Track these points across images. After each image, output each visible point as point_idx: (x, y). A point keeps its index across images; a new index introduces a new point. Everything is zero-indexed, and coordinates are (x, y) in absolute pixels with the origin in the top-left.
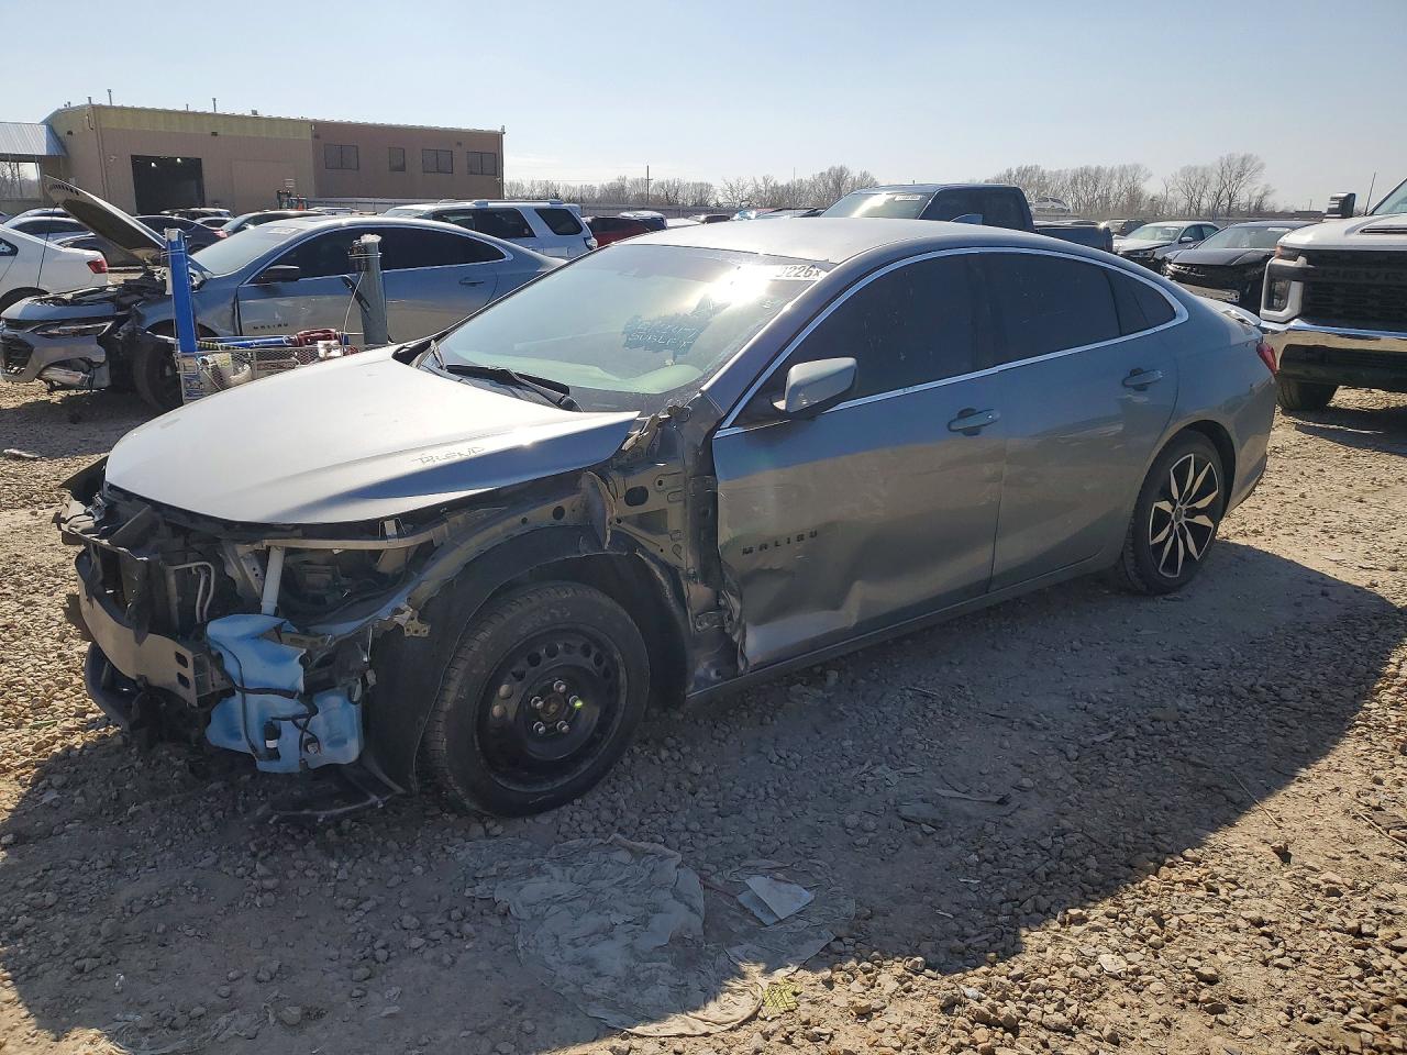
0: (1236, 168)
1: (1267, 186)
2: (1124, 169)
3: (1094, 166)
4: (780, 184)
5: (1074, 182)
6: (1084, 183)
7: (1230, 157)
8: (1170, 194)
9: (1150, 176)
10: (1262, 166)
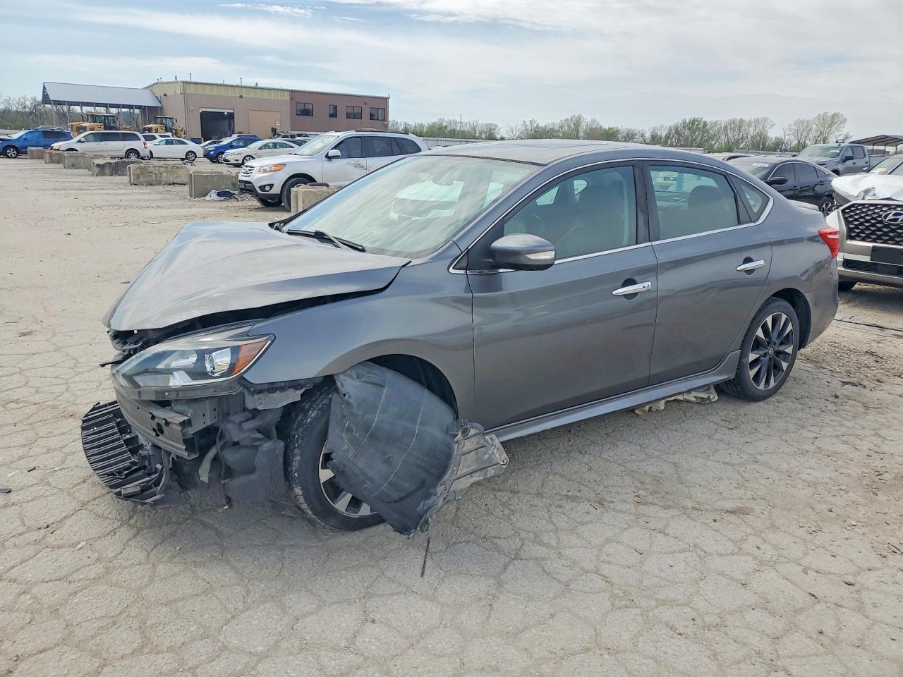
0: (828, 120)
1: (847, 134)
2: (757, 120)
3: (739, 118)
4: (540, 125)
5: (726, 128)
6: (733, 129)
7: (825, 114)
8: (787, 137)
9: (774, 125)
10: (845, 120)
